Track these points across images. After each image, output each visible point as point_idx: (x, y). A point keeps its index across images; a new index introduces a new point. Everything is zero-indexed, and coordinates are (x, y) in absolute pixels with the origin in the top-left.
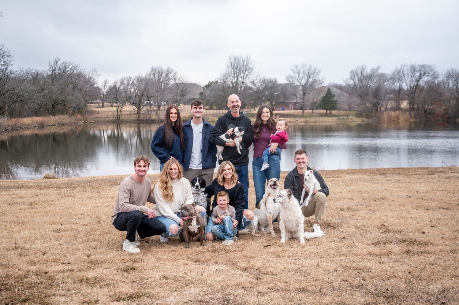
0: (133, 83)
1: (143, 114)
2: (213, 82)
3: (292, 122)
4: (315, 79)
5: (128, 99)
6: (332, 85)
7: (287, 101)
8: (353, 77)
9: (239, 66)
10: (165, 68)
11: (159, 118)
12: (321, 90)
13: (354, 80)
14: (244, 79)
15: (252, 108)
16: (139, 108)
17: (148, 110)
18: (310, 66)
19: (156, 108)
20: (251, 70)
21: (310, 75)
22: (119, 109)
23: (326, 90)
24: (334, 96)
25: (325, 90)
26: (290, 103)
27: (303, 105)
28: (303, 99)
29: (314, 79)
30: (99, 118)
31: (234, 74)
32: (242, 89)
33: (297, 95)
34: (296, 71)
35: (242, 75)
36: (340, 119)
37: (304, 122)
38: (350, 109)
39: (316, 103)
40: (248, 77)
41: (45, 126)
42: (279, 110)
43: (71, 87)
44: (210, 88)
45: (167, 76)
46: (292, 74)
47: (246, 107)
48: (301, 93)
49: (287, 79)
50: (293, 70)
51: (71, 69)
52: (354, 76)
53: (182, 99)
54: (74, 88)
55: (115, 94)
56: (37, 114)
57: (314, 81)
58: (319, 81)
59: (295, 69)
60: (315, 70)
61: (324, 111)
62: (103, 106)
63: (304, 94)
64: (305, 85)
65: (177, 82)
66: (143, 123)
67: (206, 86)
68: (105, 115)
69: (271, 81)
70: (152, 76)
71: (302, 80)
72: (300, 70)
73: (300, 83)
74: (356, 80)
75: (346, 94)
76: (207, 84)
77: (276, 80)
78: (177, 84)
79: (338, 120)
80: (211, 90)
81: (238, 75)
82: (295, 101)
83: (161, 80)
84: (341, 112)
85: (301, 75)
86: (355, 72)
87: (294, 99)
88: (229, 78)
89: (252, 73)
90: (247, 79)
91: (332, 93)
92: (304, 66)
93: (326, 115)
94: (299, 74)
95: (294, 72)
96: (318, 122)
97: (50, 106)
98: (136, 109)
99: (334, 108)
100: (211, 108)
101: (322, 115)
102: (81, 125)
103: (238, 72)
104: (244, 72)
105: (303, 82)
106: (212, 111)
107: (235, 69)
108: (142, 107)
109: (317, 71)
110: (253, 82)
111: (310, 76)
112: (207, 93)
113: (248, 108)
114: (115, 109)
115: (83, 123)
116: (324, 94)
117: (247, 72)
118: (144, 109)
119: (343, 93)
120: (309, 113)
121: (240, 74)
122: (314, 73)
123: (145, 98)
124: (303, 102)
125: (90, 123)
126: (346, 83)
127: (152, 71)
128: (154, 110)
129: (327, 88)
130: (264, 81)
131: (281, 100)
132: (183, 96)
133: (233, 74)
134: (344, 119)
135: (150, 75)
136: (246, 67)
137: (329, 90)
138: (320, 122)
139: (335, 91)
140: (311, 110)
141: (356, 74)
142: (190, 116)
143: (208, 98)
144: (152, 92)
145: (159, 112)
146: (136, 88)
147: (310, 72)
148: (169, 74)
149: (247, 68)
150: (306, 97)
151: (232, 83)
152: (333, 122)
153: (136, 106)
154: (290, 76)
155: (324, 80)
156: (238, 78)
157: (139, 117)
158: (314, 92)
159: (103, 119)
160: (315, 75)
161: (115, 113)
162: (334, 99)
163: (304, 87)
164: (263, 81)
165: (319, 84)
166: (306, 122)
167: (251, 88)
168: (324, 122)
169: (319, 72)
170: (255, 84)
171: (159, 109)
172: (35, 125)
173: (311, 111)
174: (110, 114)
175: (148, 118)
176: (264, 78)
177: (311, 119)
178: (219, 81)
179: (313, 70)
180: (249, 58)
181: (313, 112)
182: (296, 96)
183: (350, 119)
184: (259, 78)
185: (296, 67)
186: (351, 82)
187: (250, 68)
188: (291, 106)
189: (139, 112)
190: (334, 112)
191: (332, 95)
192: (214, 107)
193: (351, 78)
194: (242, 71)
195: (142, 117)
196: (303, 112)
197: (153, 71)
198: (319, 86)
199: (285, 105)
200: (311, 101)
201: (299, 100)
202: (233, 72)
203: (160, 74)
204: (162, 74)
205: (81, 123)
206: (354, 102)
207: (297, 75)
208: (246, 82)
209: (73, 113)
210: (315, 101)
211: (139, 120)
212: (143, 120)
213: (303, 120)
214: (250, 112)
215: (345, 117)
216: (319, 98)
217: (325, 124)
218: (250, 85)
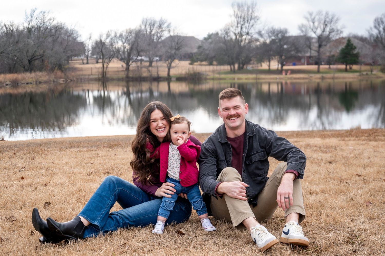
0: (121, 35)
1: (132, 71)
2: (212, 34)
3: (306, 78)
4: (333, 29)
5: (116, 54)
6: (351, 35)
7: (300, 55)
8: (377, 26)
9: (243, 15)
10: (157, 19)
11: (151, 75)
12: (339, 41)
13: (378, 29)
14: (249, 29)
15: (258, 63)
16: (128, 64)
17: (138, 67)
18: (327, 14)
19: (147, 64)
20: (257, 19)
21: (326, 23)
22: (105, 66)
23: (346, 42)
24: (355, 48)
25: (344, 41)
26: (303, 57)
27: (319, 59)
28: (318, 52)
29: (331, 28)
30: (82, 75)
31: (238, 23)
32: (247, 41)
33: (312, 47)
34: (310, 19)
35: (247, 25)
36: (363, 74)
37: (320, 78)
38: (374, 63)
39: (333, 56)
40: (253, 27)
41: (20, 84)
42: (289, 65)
43: (50, 39)
44: (210, 40)
45: (160, 27)
46: (305, 22)
47: (252, 62)
48: (317, 45)
49: (300, 28)
50: (307, 18)
51: (50, 20)
52: (379, 25)
53: (177, 52)
54: (54, 41)
55: (101, 48)
56: (11, 70)
57: (332, 31)
58: (338, 30)
59: (309, 17)
60: (333, 18)
61: (343, 67)
62: (87, 63)
63: (320, 46)
64: (321, 35)
65: (172, 34)
66: (133, 81)
67: (205, 39)
68: (89, 72)
69: (281, 32)
70: (143, 27)
71: (317, 29)
72: (314, 18)
73: (315, 33)
74: (381, 29)
75: (368, 46)
76: (206, 36)
77: (286, 31)
78: (171, 37)
79: (360, 75)
80: (211, 43)
81: (242, 25)
82: (308, 54)
83: (153, 32)
84: (364, 68)
85: (316, 24)
86: (379, 20)
87: (307, 52)
88: (231, 29)
89: (258, 22)
90: (252, 29)
91: (352, 45)
92: (319, 13)
93: (346, 70)
94: (314, 23)
95: (308, 21)
96: (337, 78)
97: (26, 62)
98: (125, 65)
99: (356, 63)
100: (211, 64)
101: (340, 71)
102: (61, 84)
103: (242, 20)
104: (249, 21)
105: (319, 32)
106: (211, 68)
107: (238, 17)
108: (131, 62)
109: (335, 18)
110: (260, 33)
111: (326, 25)
112: (206, 46)
113: (254, 64)
114: (100, 65)
115: (63, 81)
116: (343, 46)
117: (252, 22)
118: (133, 65)
119: (366, 45)
120: (326, 69)
121: (244, 23)
122: (331, 21)
123: (135, 52)
124: (319, 55)
125: (72, 81)
126: (369, 33)
127: (143, 22)
128: (145, 67)
129: (347, 39)
130: (273, 32)
131: (293, 53)
132: (178, 49)
133: (236, 24)
134: (367, 74)
135: (141, 27)
136: (251, 16)
137: (349, 41)
138: (340, 78)
139: (355, 42)
140: (328, 64)
141: (380, 23)
142: (186, 72)
143: (207, 52)
144: (143, 45)
145: (150, 68)
146: (124, 41)
147: (327, 20)
148: (162, 25)
149: (253, 17)
150: (322, 50)
151: (235, 34)
152: (354, 78)
153: (124, 62)
154: (303, 25)
155: (343, 30)
156: (241, 28)
157: (128, 74)
158: (332, 43)
159: (87, 77)
160: (332, 23)
161: (101, 70)
162: (355, 52)
163: (320, 38)
164: (271, 32)
165: (337, 34)
166: (323, 78)
167: (257, 40)
168: (344, 78)
169: (337, 20)
170: (261, 35)
171: (150, 65)
172: (8, 83)
173: (327, 66)
174: (95, 71)
175: (137, 76)
176: (272, 28)
177: (329, 76)
178: (220, 33)
179: (330, 17)
180: (254, 5)
181: (330, 68)
182: (310, 49)
183: (375, 75)
184: (266, 28)
185: (311, 14)
186: (375, 32)
187: (256, 17)
188: (303, 61)
189: (127, 69)
190: (355, 67)
191: (353, 47)
192: (215, 63)
193: (375, 27)
194: (246, 20)
195: (131, 75)
196: (319, 68)
197: (145, 22)
198: (337, 37)
199: (297, 60)
200: (328, 54)
201: (314, 53)
202: (236, 22)
203: (152, 25)
204: (154, 25)
205: (61, 81)
206: (379, 54)
207: (311, 24)
208: (251, 33)
209: (52, 70)
210: (332, 54)
211: (127, 77)
212: (132, 78)
213: (318, 76)
214: (256, 68)
215: (369, 73)
216: (337, 51)
217: (345, 80)
218: (256, 36)
